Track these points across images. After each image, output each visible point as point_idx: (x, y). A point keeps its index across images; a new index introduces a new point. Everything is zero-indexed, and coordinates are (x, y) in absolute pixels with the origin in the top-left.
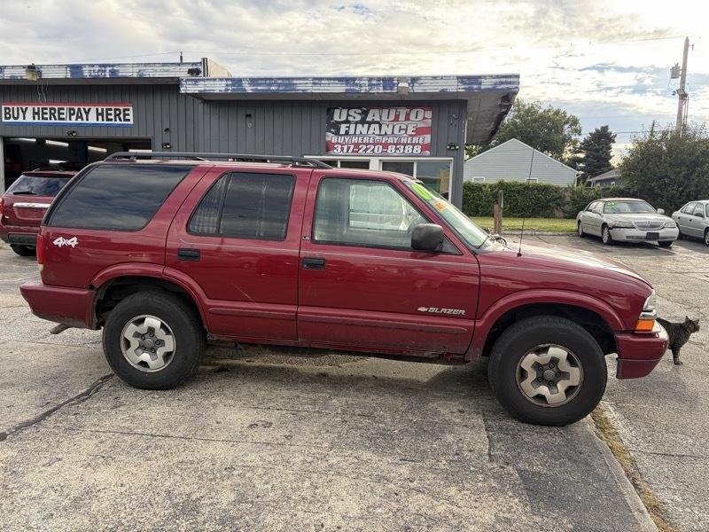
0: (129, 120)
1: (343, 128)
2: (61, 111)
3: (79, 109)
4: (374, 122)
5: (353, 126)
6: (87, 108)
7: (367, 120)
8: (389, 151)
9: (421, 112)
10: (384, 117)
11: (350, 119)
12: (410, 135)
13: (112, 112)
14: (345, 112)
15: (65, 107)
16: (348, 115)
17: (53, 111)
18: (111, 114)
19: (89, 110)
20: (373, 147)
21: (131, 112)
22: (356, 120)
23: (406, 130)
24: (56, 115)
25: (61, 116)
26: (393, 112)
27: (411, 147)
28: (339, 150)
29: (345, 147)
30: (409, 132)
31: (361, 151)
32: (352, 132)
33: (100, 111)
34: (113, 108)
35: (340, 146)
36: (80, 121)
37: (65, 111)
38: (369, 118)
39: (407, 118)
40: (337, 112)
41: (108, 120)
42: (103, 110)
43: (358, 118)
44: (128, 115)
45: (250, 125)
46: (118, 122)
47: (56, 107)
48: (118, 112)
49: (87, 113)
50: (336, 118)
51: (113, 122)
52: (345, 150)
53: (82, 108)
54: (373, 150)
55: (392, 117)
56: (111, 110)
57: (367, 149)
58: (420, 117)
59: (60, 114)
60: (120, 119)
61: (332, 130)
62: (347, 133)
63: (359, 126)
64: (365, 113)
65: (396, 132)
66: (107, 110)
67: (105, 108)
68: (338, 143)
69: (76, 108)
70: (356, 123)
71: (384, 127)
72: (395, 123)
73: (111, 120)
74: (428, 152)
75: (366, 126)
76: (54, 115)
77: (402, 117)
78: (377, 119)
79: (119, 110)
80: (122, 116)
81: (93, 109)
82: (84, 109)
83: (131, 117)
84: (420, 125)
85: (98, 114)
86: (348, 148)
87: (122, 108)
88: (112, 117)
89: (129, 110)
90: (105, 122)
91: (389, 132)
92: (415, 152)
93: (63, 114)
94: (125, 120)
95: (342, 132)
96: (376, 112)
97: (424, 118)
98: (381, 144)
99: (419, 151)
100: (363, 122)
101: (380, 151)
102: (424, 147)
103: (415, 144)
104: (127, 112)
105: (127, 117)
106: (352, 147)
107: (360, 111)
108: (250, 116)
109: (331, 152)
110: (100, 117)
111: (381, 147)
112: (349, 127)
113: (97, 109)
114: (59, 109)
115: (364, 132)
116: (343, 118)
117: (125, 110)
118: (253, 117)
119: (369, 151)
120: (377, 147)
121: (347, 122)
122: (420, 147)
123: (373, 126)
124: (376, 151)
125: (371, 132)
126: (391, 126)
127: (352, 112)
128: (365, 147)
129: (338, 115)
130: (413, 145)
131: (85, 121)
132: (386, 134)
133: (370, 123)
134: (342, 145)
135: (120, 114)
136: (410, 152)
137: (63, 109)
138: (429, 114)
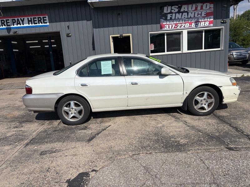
0: (46, 23)
1: (169, 16)
2: (8, 21)
3: (18, 20)
4: (184, 12)
5: (174, 15)
6: (22, 18)
7: (181, 11)
8: (192, 26)
9: (208, 4)
10: (190, 9)
11: (173, 11)
12: (203, 17)
13: (37, 19)
14: (170, 7)
15: (10, 19)
16: (172, 9)
17: (3, 22)
18: (36, 21)
19: (24, 19)
20: (184, 24)
21: (47, 18)
22: (175, 11)
23: (201, 14)
24: (5, 23)
25: (8, 24)
26: (194, 6)
27: (204, 23)
28: (167, 27)
29: (170, 26)
30: (203, 15)
31: (178, 27)
32: (173, 18)
33: (30, 19)
34: (37, 17)
35: (168, 26)
36: (19, 26)
37: (10, 21)
38: (182, 10)
39: (202, 8)
40: (165, 8)
41: (35, 23)
42: (31, 18)
43: (177, 10)
44: (46, 20)
45: (120, 19)
46: (41, 24)
47: (5, 19)
48: (40, 19)
49: (23, 21)
50: (165, 11)
51: (38, 24)
52: (170, 28)
53: (19, 18)
54: (185, 26)
55: (194, 8)
56: (36, 18)
57: (181, 26)
58: (208, 7)
59: (7, 23)
60: (42, 23)
61: (163, 18)
62: (171, 19)
63: (177, 14)
64: (180, 8)
65: (196, 16)
66: (34, 18)
67: (32, 17)
68: (166, 24)
69: (16, 19)
70: (176, 13)
71: (190, 14)
72: (195, 11)
73: (37, 23)
74: (212, 25)
75: (181, 14)
76: (4, 23)
77: (199, 8)
78: (186, 10)
79: (40, 18)
80: (42, 21)
81: (26, 19)
82: (21, 19)
83: (47, 21)
84: (208, 11)
85: (29, 21)
86: (172, 26)
87: (42, 17)
88: (37, 22)
89: (46, 17)
90: (33, 25)
91: (192, 16)
92: (206, 25)
93: (9, 23)
94: (44, 23)
95: (169, 18)
96: (186, 6)
97: (210, 8)
98: (189, 23)
99: (208, 24)
100: (179, 12)
101: (188, 26)
102: (210, 22)
103: (206, 21)
104: (45, 19)
105: (45, 21)
106: (174, 25)
107: (177, 7)
108: (119, 14)
109: (163, 29)
110: (30, 22)
111: (188, 24)
112: (172, 16)
113: (28, 19)
114: (6, 20)
115: (180, 17)
116: (169, 11)
117: (43, 18)
118: (121, 14)
119: (182, 27)
120: (186, 24)
121: (171, 13)
122: (208, 22)
123: (184, 14)
124: (186, 26)
125: (183, 17)
126: (193, 13)
127: (173, 8)
128: (180, 25)
129: (166, 10)
130: (205, 22)
131: (22, 25)
132: (191, 17)
133: (182, 13)
134: (169, 25)
135: (41, 20)
136: (203, 25)
137: (9, 20)
138: (212, 6)
